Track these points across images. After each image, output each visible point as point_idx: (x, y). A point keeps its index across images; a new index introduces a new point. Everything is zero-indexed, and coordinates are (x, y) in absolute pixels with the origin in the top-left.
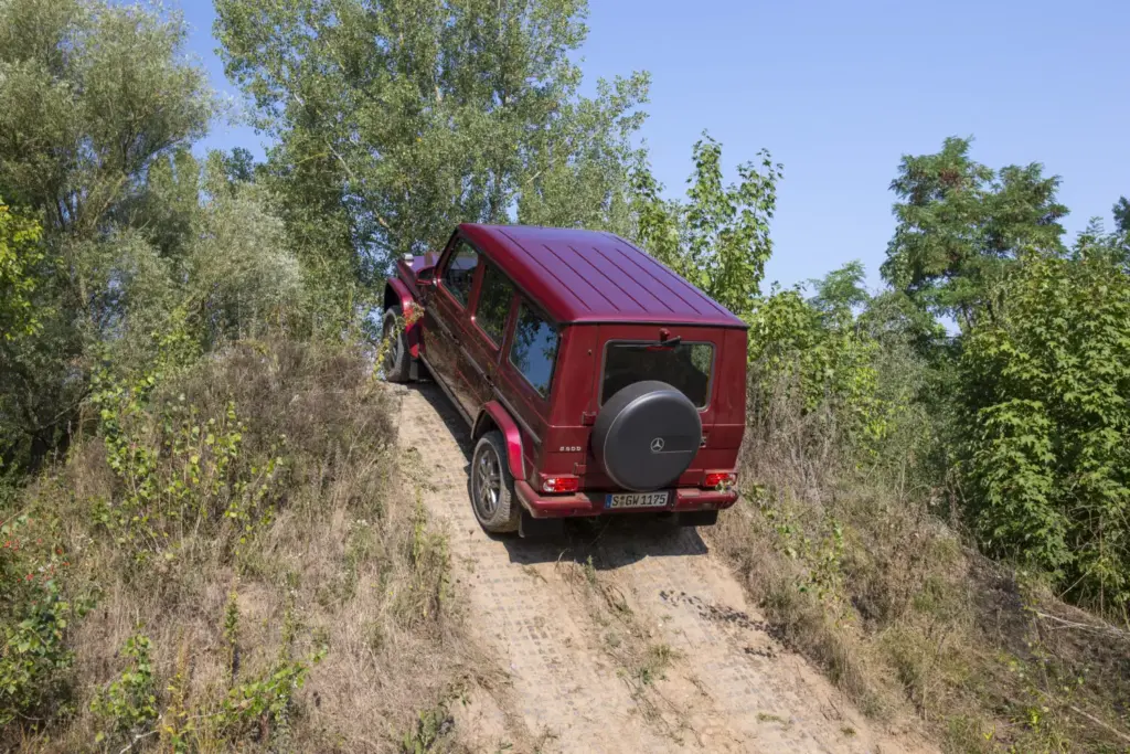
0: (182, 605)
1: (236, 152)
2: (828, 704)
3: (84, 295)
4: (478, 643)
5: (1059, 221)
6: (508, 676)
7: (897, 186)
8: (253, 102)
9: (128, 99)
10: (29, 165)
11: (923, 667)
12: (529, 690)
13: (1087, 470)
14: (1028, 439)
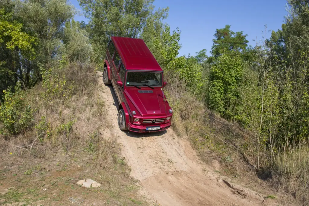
0: (54, 111)
1: (82, 22)
2: (171, 133)
3: (49, 51)
4: (109, 121)
5: (247, 44)
6: (113, 126)
7: (215, 35)
8: (85, 12)
9: (56, 12)
10: (37, 25)
11: (189, 128)
12: (116, 129)
13: (228, 94)
14: (219, 88)
